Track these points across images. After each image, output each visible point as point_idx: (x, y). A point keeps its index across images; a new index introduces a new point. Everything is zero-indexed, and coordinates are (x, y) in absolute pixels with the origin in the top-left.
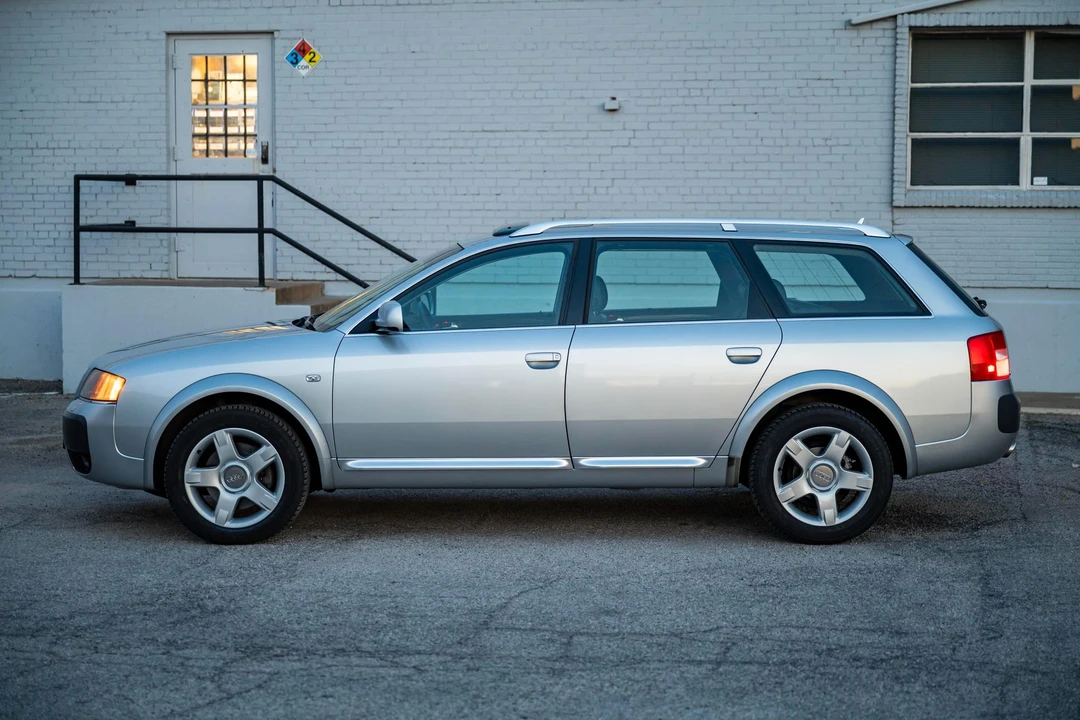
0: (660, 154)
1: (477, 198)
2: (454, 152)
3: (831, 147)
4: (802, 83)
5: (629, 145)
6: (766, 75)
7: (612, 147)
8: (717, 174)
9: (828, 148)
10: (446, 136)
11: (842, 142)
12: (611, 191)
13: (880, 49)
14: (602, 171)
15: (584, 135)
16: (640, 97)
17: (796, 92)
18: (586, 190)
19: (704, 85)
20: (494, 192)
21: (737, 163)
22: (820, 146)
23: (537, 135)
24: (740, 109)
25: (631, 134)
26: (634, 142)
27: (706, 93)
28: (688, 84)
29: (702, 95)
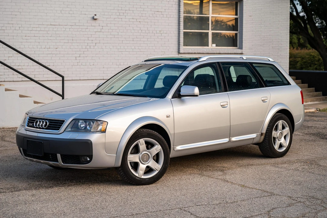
0: (111, 35)
1: (49, 50)
2: (40, 32)
3: (161, 33)
4: (153, 13)
5: (101, 32)
6: (142, 9)
7: (95, 32)
8: (128, 42)
9: (161, 34)
10: (37, 26)
11: (165, 32)
12: (95, 47)
13: (174, 3)
14: (92, 40)
15: (86, 27)
16: (104, 15)
17: (151, 15)
18: (87, 47)
19: (124, 12)
20: (55, 47)
21: (135, 38)
22: (158, 33)
23: (70, 27)
24: (135, 20)
25: (101, 28)
26: (102, 30)
27: (125, 14)
28: (119, 11)
29: (124, 15)
